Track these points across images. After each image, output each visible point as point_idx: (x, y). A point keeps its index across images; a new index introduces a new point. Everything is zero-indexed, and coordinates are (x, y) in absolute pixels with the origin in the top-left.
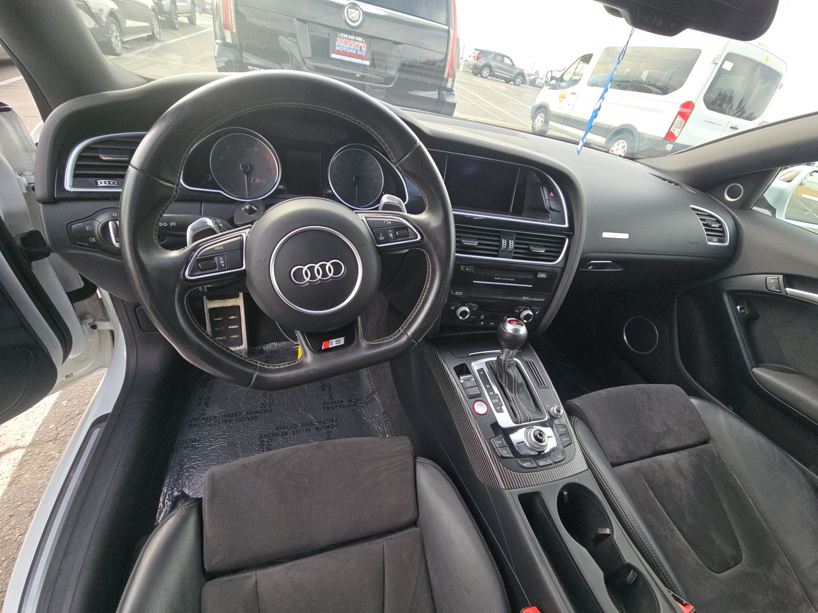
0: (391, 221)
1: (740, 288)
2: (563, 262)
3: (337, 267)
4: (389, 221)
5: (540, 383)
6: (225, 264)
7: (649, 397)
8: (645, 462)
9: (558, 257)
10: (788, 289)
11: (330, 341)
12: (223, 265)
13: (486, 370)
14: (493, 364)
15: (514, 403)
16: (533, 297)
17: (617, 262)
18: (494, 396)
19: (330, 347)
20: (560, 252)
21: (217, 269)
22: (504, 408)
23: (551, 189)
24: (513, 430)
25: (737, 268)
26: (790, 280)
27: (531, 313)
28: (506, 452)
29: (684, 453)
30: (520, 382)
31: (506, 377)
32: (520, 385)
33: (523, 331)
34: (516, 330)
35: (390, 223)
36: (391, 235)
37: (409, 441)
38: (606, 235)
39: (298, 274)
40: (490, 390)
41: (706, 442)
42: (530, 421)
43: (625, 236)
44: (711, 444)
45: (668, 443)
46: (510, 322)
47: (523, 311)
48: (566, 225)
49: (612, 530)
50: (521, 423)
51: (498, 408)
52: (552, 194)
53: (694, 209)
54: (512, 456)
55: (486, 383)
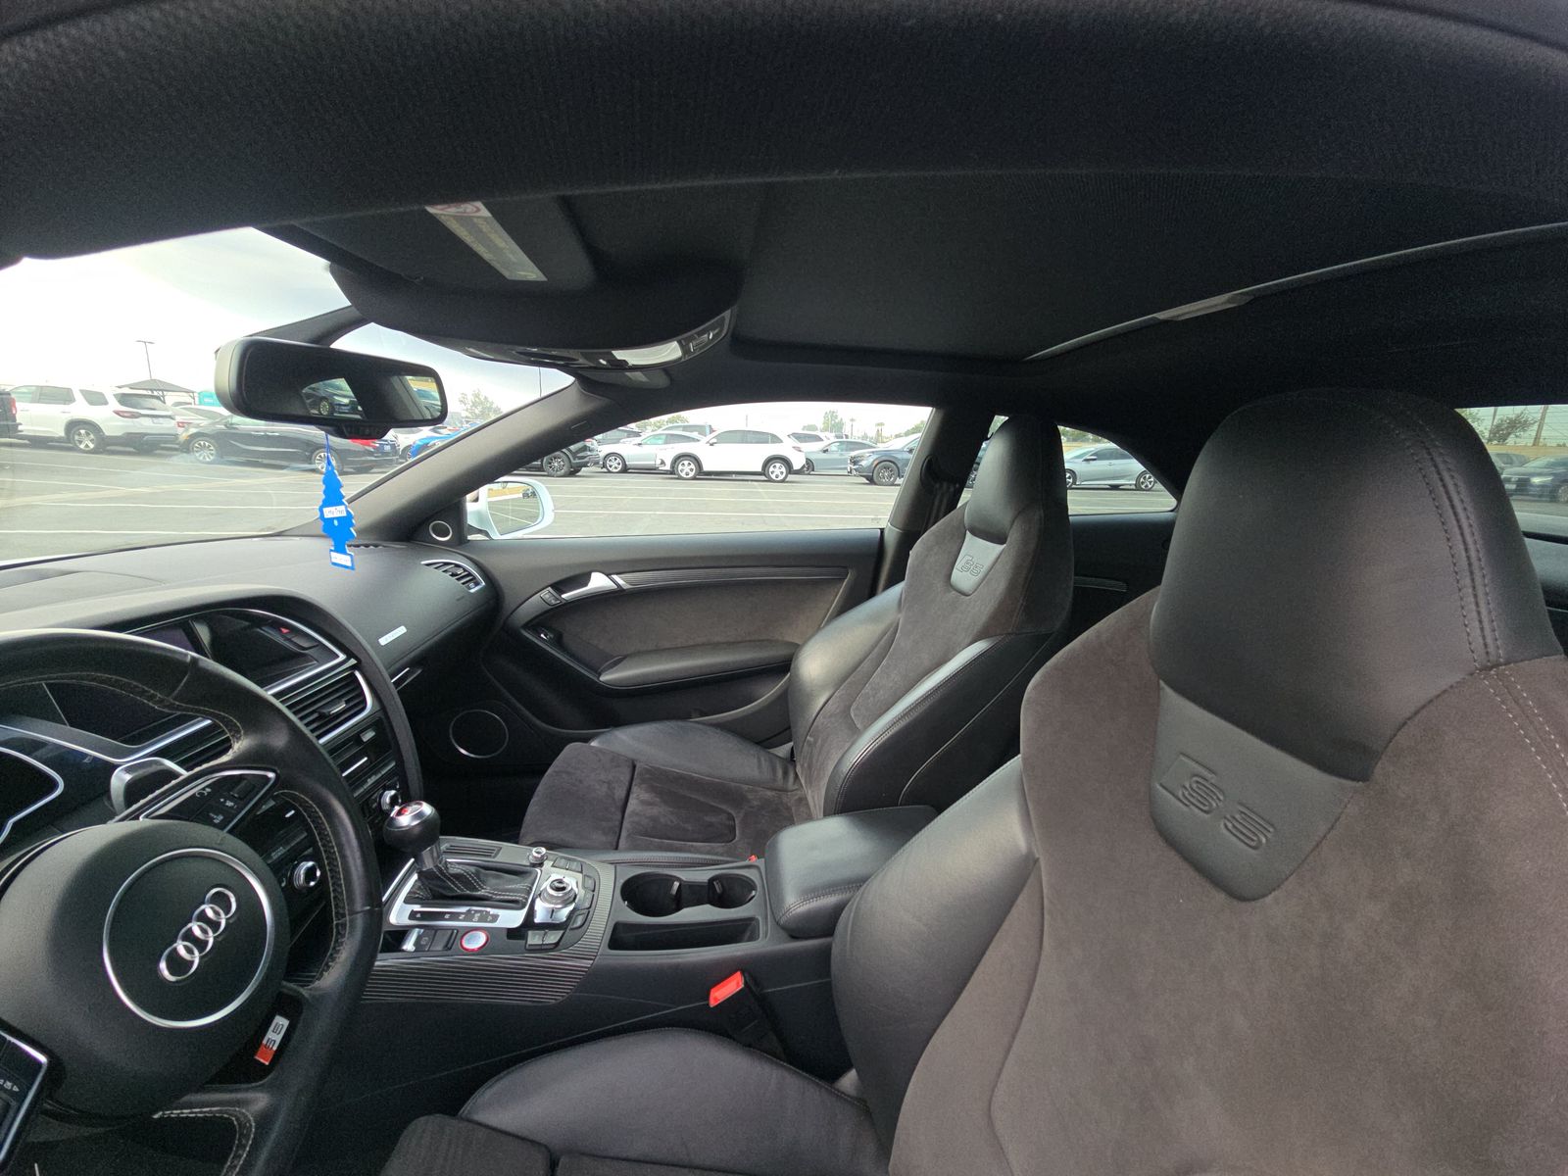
0: (207, 786)
1: (529, 619)
2: (376, 703)
3: (221, 900)
4: (204, 789)
5: (488, 852)
7: (568, 773)
9: (364, 701)
10: (564, 596)
11: (264, 1042)
13: (417, 908)
14: (415, 893)
15: (496, 894)
16: (379, 771)
17: (414, 663)
18: (469, 916)
19: (275, 1048)
20: (362, 693)
22: (492, 911)
23: (277, 625)
24: (531, 913)
25: (510, 601)
26: (559, 586)
27: (393, 792)
28: (553, 937)
29: (635, 789)
30: (474, 871)
31: (453, 883)
32: (477, 874)
33: (427, 809)
34: (419, 815)
35: (208, 790)
36: (229, 804)
38: (383, 641)
39: (177, 964)
40: (454, 916)
41: (634, 767)
42: (531, 889)
43: (401, 630)
44: (638, 766)
45: (620, 793)
46: (399, 813)
47: (380, 798)
48: (342, 657)
49: (678, 879)
50: (527, 899)
51: (490, 918)
52: (285, 631)
53: (428, 565)
54: (562, 932)
55: (440, 916)
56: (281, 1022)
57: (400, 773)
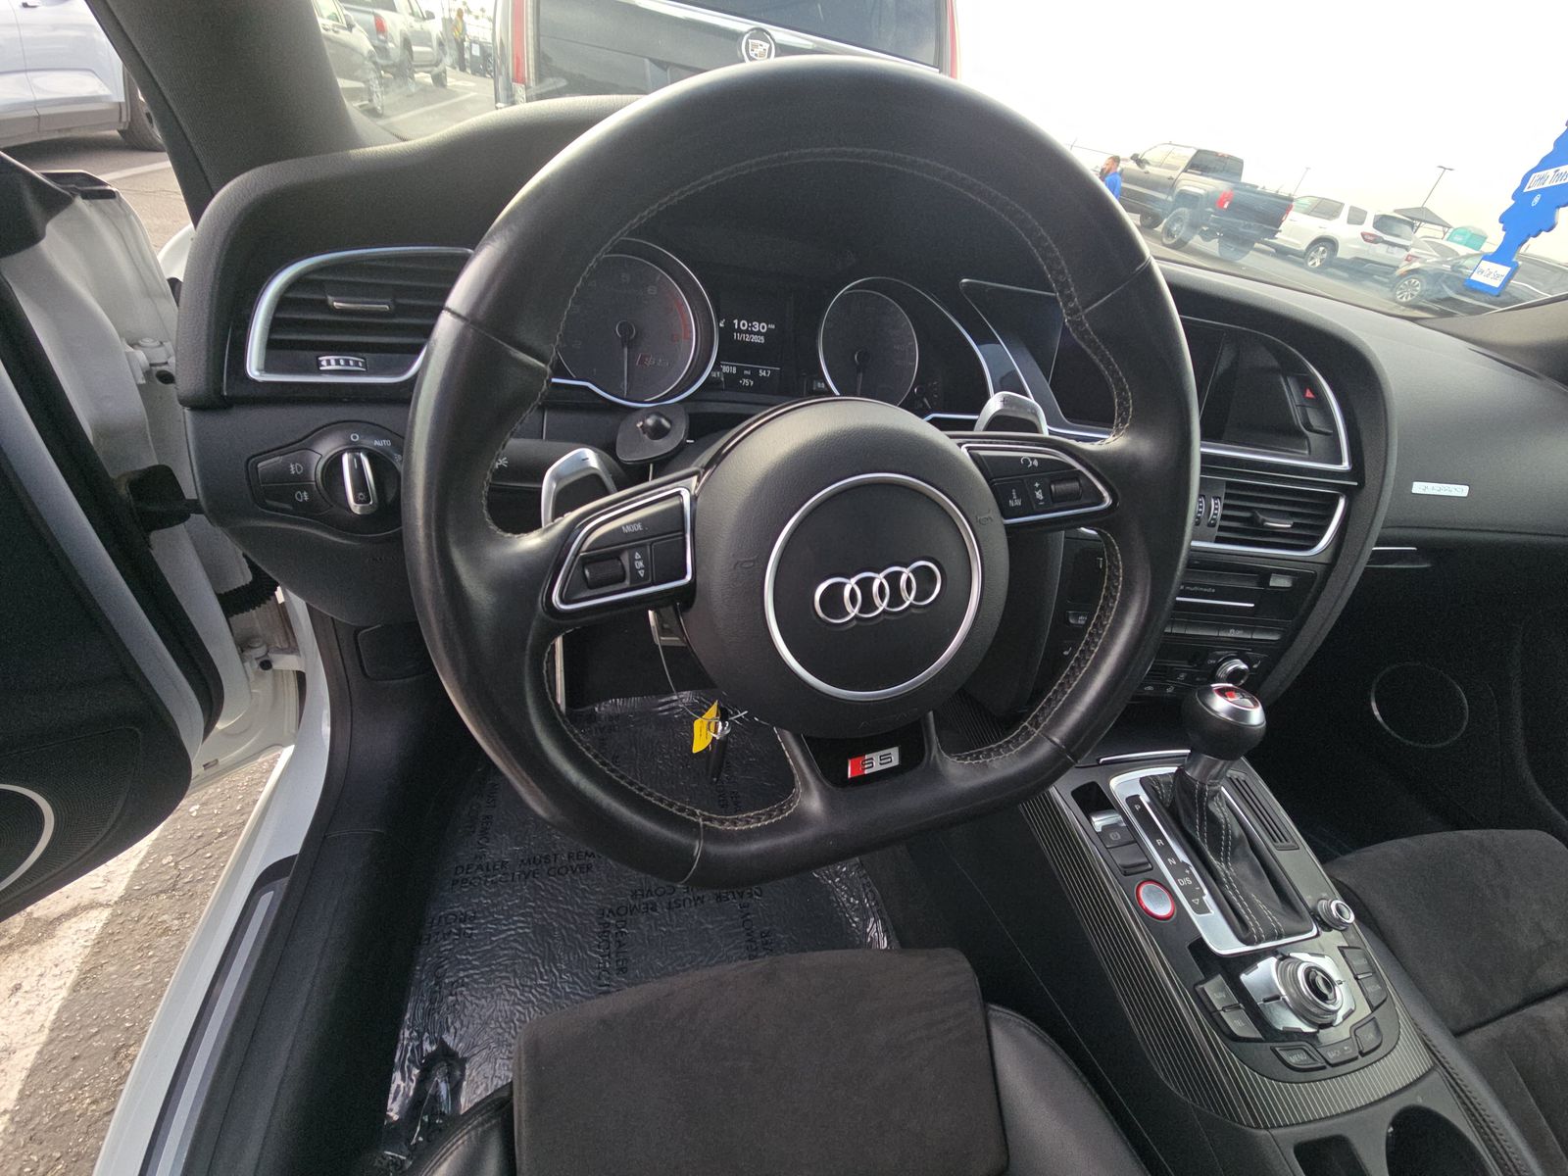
0: (1038, 459)
2: (1330, 551)
3: (925, 577)
4: (1032, 459)
5: (1276, 834)
6: (645, 569)
8: (1511, 1023)
9: (1317, 539)
11: (867, 757)
12: (641, 573)
13: (1144, 799)
14: (1159, 784)
15: (1232, 888)
16: (1253, 630)
17: (1427, 549)
18: (1178, 870)
19: (866, 772)
20: (1324, 529)
21: (627, 583)
22: (1207, 898)
23: (1308, 382)
24: (1248, 961)
27: (1244, 666)
28: (1239, 1024)
30: (1237, 833)
31: (1202, 820)
32: (1237, 842)
33: (1256, 716)
34: (1239, 714)
35: (1036, 463)
36: (1039, 495)
37: (967, 965)
38: (1418, 488)
39: (833, 597)
40: (1165, 851)
42: (1280, 937)
43: (1462, 491)
46: (1222, 692)
47: (1223, 661)
48: (1345, 466)
50: (1260, 941)
51: (1196, 901)
52: (1309, 394)
54: (1259, 1035)
55: (1154, 833)
56: (894, 756)
57: (1276, 652)
